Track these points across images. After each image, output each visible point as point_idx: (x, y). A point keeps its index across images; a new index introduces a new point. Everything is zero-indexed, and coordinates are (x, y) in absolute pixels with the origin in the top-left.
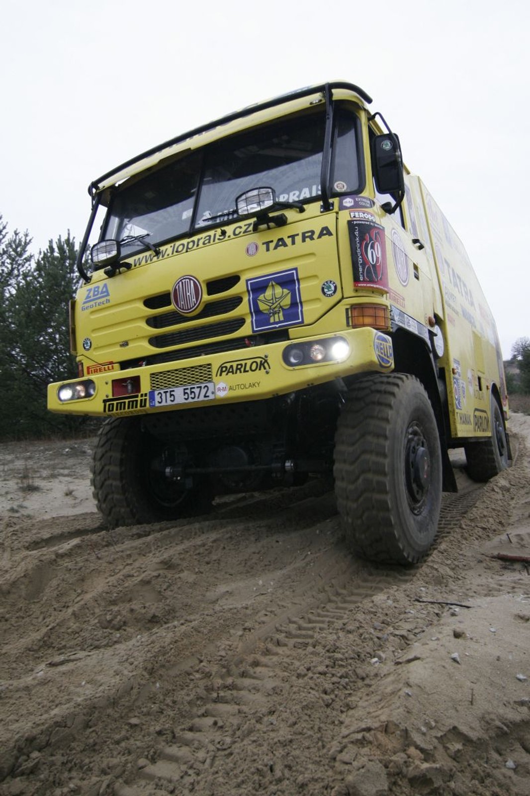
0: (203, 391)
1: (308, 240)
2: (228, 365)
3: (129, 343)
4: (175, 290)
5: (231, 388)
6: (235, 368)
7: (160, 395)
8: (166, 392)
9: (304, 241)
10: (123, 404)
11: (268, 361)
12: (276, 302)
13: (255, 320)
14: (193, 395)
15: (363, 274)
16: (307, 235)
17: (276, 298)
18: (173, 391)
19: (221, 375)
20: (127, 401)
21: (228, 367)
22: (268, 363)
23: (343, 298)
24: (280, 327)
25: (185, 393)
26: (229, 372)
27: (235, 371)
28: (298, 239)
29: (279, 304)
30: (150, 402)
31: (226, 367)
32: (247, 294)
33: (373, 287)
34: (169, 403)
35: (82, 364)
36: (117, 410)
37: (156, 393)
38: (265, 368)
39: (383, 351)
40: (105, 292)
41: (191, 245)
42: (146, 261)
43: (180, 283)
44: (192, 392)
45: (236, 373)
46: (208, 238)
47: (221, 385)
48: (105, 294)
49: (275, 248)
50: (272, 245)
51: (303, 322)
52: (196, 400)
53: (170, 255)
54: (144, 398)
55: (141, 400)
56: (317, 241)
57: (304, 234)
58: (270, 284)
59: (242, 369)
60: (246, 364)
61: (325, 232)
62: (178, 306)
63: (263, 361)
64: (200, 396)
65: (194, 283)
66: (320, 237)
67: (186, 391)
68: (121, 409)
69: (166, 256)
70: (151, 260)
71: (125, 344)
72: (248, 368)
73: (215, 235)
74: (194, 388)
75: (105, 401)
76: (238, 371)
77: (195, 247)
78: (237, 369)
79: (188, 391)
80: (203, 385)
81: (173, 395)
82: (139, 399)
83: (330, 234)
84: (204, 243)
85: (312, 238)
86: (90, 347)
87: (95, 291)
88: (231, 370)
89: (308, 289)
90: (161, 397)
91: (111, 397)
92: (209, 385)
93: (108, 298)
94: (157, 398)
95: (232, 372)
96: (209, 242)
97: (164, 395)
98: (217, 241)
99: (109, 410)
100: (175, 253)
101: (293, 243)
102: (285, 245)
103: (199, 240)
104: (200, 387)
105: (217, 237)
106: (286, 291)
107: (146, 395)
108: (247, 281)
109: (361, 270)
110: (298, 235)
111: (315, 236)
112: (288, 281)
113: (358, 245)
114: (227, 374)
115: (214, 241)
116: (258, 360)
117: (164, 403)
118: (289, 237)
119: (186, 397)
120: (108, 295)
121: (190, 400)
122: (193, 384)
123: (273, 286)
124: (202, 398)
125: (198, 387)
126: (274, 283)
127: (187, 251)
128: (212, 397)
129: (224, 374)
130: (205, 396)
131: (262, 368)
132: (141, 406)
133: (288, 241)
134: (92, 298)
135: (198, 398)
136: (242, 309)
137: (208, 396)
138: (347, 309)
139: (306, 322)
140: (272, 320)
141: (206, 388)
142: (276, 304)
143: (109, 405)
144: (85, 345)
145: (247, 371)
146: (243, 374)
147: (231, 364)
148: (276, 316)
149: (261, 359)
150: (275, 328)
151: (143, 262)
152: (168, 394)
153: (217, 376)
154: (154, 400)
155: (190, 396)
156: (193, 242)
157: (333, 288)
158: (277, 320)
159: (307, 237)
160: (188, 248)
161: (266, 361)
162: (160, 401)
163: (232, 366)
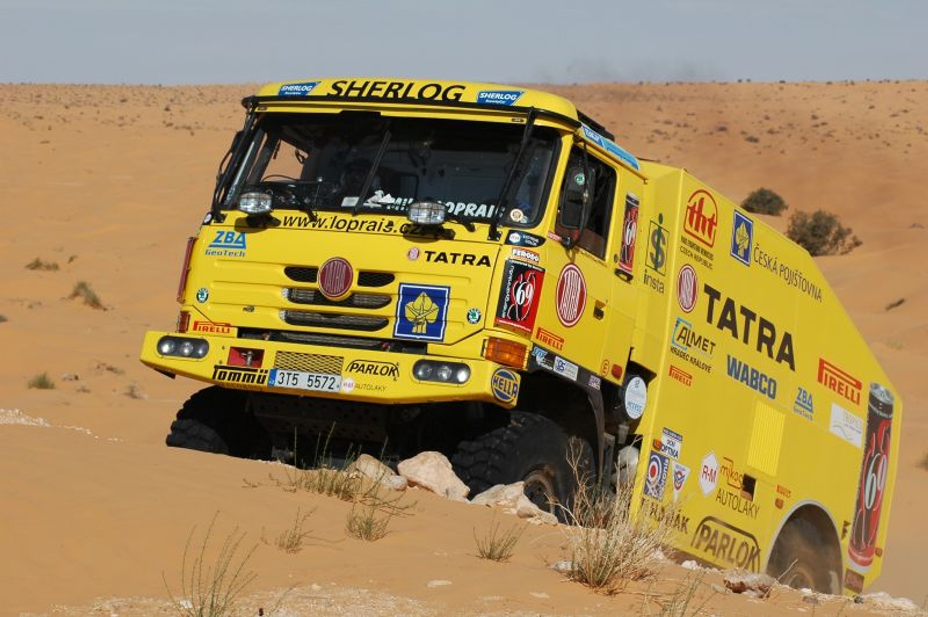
0: (329, 382)
1: (467, 263)
2: (360, 363)
3: (255, 308)
4: (325, 269)
5: (357, 386)
6: (366, 368)
7: (282, 375)
8: (289, 374)
9: (464, 263)
10: (237, 375)
11: (399, 369)
12: (423, 313)
13: (399, 325)
14: (317, 384)
15: (507, 311)
16: (468, 258)
17: (423, 310)
18: (297, 375)
19: (351, 370)
20: (243, 373)
21: (360, 365)
22: (398, 371)
23: (484, 328)
24: (421, 339)
25: (309, 380)
26: (359, 370)
27: (365, 370)
28: (459, 259)
29: (425, 316)
30: (269, 380)
31: (358, 365)
32: (397, 296)
33: (513, 326)
34: (290, 386)
35: (189, 316)
36: (229, 379)
37: (279, 372)
38: (394, 375)
39: (503, 387)
40: (240, 242)
41: (353, 225)
42: (299, 225)
43: (332, 263)
44: (317, 380)
45: (366, 372)
46: (373, 224)
47: (349, 381)
48: (241, 245)
49: (436, 260)
50: (433, 257)
51: (442, 340)
52: (319, 389)
53: (328, 228)
54: (263, 374)
55: (260, 376)
56: (475, 267)
57: (466, 256)
58: (422, 295)
59: (373, 371)
60: (377, 367)
61: (484, 261)
62: (323, 286)
63: (394, 368)
64: (325, 386)
65: (347, 268)
66: (479, 264)
67: (311, 378)
68: (234, 379)
69: (323, 228)
70: (305, 225)
71: (251, 309)
72: (378, 371)
73: (381, 223)
74: (320, 377)
75: (216, 367)
76: (368, 371)
77: (357, 230)
78: (368, 369)
79: (314, 379)
80: (330, 376)
81: (296, 379)
82: (258, 374)
83: (488, 264)
84: (368, 229)
85: (471, 262)
86: (206, 299)
87: (227, 237)
88: (362, 369)
89: (455, 310)
90: (283, 378)
91: (225, 364)
92: (337, 377)
93: (243, 250)
94: (278, 378)
95: (363, 371)
96: (373, 229)
97: (286, 376)
98: (381, 231)
99: (219, 378)
100: (334, 228)
101: (454, 261)
102: (445, 260)
103: (363, 223)
104: (327, 378)
105: (383, 227)
106: (435, 306)
107: (266, 372)
108: (401, 284)
109: (505, 307)
110: (459, 255)
111: (476, 262)
112: (439, 297)
113: (509, 284)
114: (357, 372)
115: (379, 230)
116: (390, 366)
117: (284, 385)
118: (451, 254)
119: (310, 383)
120: (244, 247)
121: (313, 388)
122: (320, 373)
123: (424, 296)
124: (326, 389)
125: (324, 377)
126: (426, 295)
127: (347, 231)
128: (336, 390)
129: (354, 371)
130: (330, 388)
131: (392, 374)
132: (258, 382)
133: (450, 258)
134: (222, 244)
135: (322, 387)
136: (389, 311)
137: (332, 388)
138: (485, 340)
139: (445, 341)
140: (414, 330)
141: (332, 380)
142: (422, 316)
143: (221, 373)
144: (200, 296)
145: (377, 374)
146: (372, 375)
147: (363, 362)
148: (420, 327)
149: (392, 366)
150: (415, 338)
151: (295, 225)
152: (291, 377)
153: (346, 370)
154: (274, 378)
155: (314, 384)
156: (357, 222)
157: (477, 317)
158: (419, 331)
159: (468, 260)
160: (349, 227)
161: (397, 369)
162: (281, 381)
163: (363, 366)
